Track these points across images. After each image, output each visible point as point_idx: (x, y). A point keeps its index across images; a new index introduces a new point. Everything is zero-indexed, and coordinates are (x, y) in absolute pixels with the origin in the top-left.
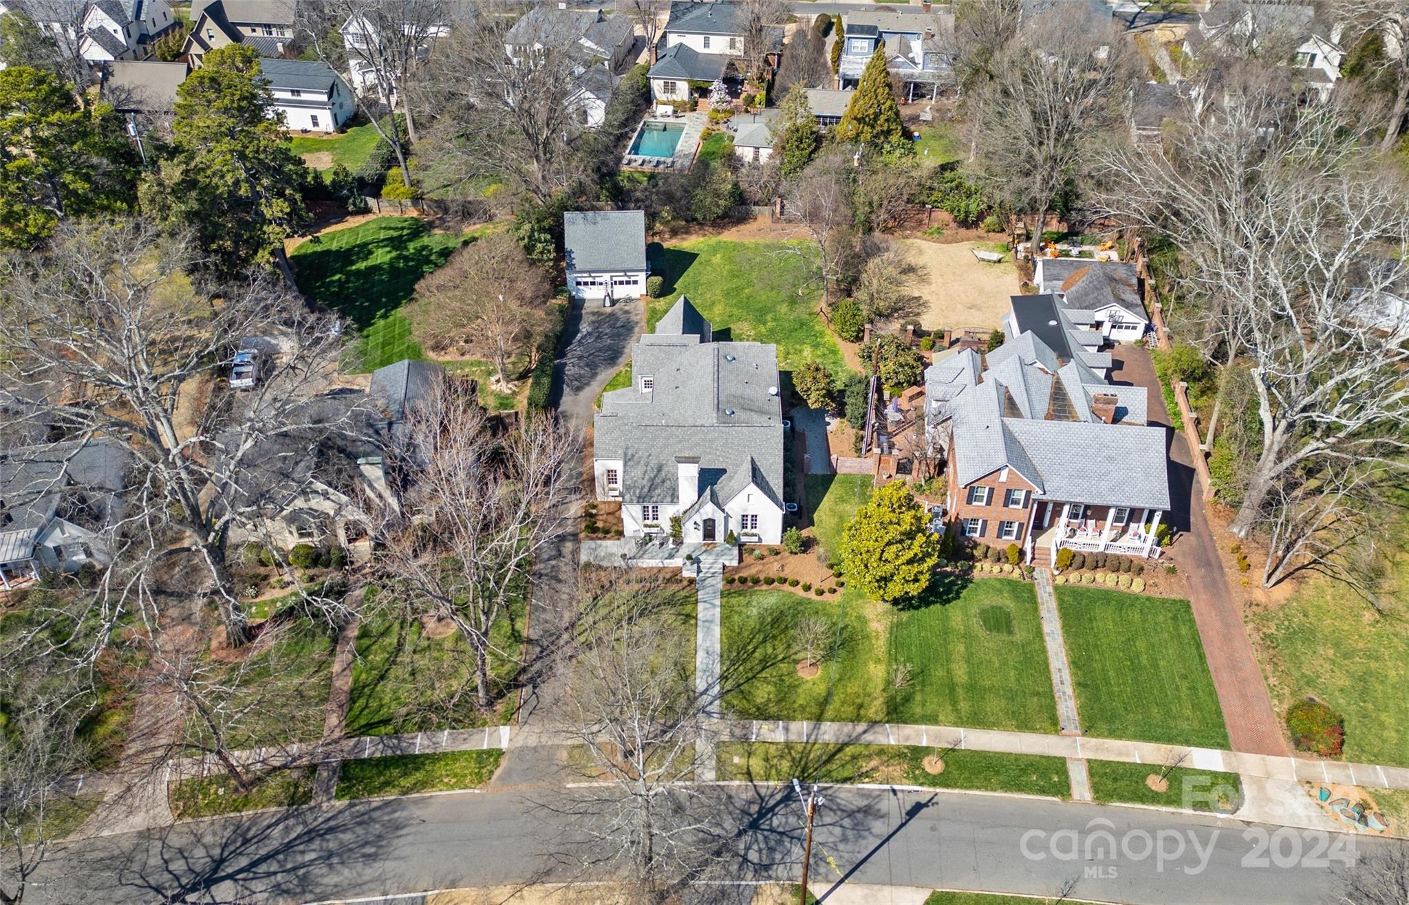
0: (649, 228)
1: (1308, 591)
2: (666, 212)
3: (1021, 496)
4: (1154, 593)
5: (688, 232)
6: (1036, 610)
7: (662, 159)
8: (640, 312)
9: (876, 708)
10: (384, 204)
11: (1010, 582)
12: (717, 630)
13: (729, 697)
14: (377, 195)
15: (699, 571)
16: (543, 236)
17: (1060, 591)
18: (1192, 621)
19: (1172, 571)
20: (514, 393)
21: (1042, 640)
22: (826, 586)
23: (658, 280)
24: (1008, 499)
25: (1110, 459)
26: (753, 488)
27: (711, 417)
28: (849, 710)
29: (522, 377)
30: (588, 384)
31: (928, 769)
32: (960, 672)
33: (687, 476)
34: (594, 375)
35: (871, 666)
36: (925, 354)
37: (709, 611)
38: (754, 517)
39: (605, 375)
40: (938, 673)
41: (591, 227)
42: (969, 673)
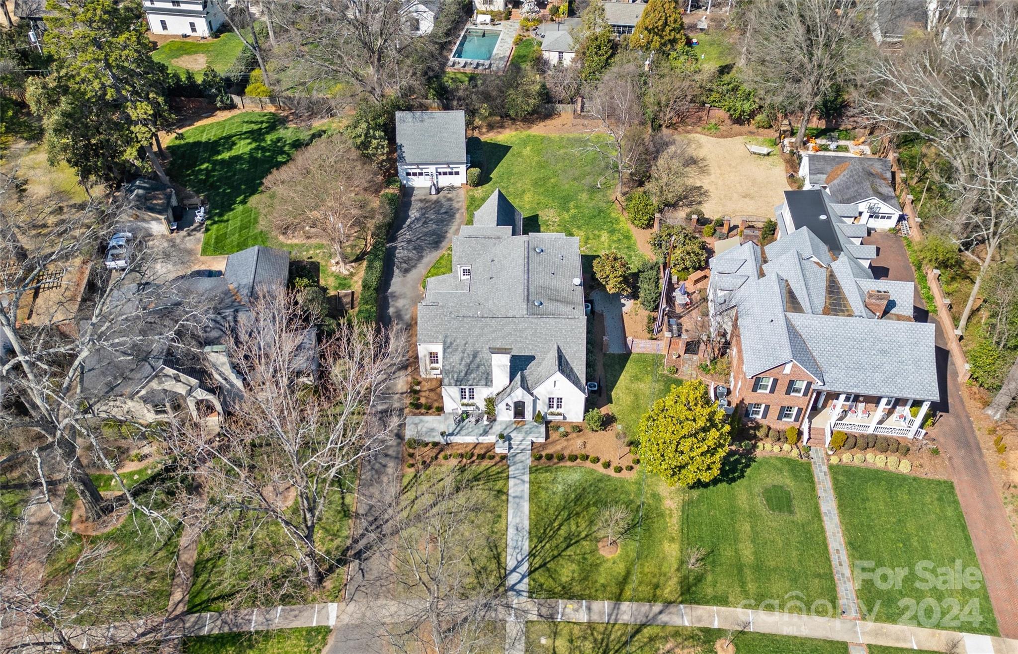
0: (469, 124)
2: (484, 109)
3: (802, 385)
4: (921, 474)
5: (502, 127)
6: (813, 489)
7: (481, 62)
8: (461, 200)
9: (671, 588)
10: (247, 100)
11: (789, 462)
12: (526, 506)
13: (536, 575)
14: (241, 93)
15: (510, 448)
16: (377, 134)
17: (834, 470)
18: (956, 502)
19: (935, 452)
20: (352, 275)
21: (820, 520)
22: (625, 463)
23: (476, 171)
24: (791, 388)
25: (883, 352)
26: (559, 376)
27: (521, 308)
28: (645, 590)
29: (359, 259)
30: (414, 266)
31: (721, 652)
32: (747, 552)
33: (500, 365)
34: (421, 258)
35: (666, 545)
36: (708, 240)
38: (560, 400)
39: (431, 257)
40: (727, 553)
41: (419, 124)
42: (755, 553)
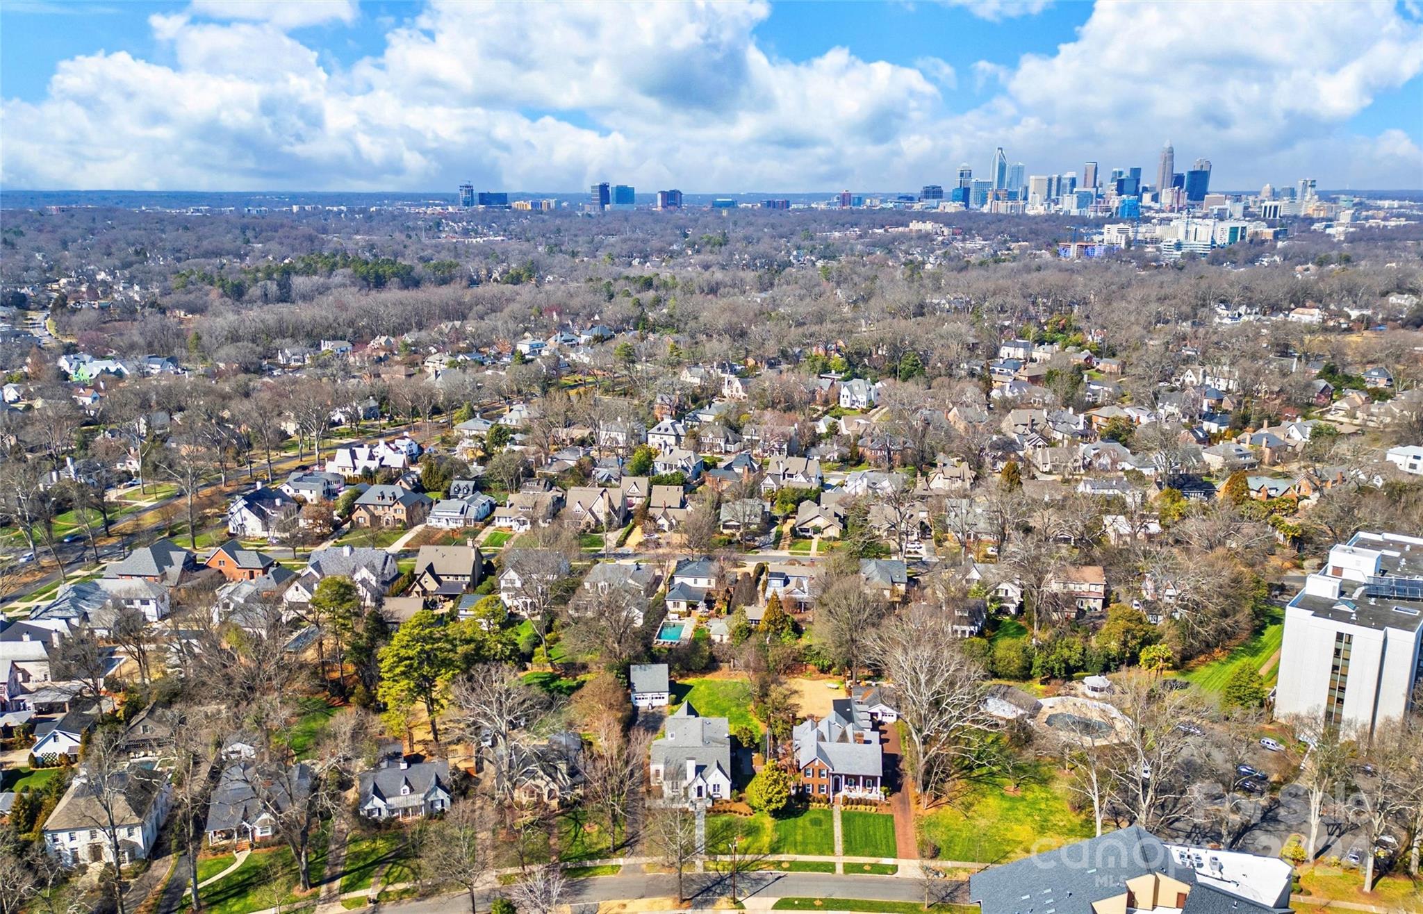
0: (670, 673)
1: (941, 811)
2: (677, 667)
3: (825, 772)
6: (832, 818)
8: (666, 710)
10: (534, 665)
13: (708, 848)
14: (530, 661)
16: (621, 676)
17: (843, 813)
19: (889, 805)
21: (833, 828)
22: (748, 813)
23: (674, 696)
24: (820, 775)
25: (860, 757)
26: (717, 771)
27: (701, 744)
28: (756, 851)
30: (643, 740)
31: (784, 867)
32: (799, 838)
33: (690, 766)
34: (646, 737)
36: (796, 726)
37: (701, 821)
38: (719, 785)
42: (803, 838)
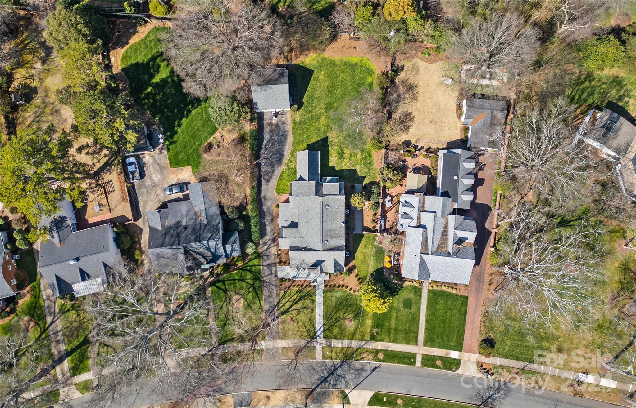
4: (459, 294)
5: (308, 48)
6: (420, 299)
8: (289, 124)
9: (367, 337)
11: (414, 287)
12: (322, 305)
13: (326, 332)
15: (317, 282)
17: (429, 292)
18: (467, 305)
20: (243, 182)
21: (420, 312)
22: (356, 288)
23: (295, 107)
31: (379, 357)
34: (273, 171)
35: (368, 321)
39: (278, 171)
40: (387, 324)
41: (264, 92)
42: (396, 324)
